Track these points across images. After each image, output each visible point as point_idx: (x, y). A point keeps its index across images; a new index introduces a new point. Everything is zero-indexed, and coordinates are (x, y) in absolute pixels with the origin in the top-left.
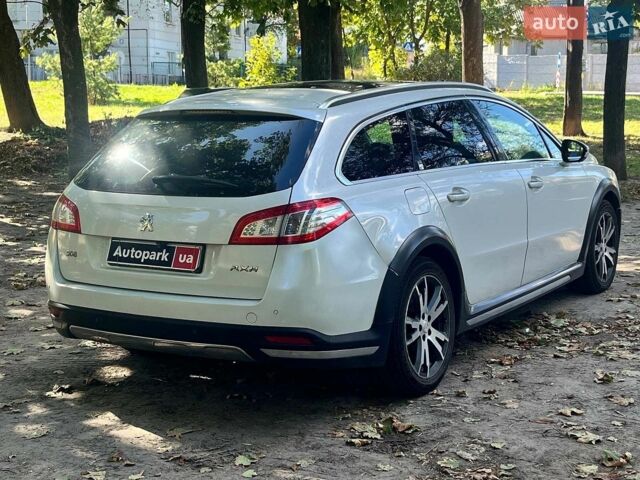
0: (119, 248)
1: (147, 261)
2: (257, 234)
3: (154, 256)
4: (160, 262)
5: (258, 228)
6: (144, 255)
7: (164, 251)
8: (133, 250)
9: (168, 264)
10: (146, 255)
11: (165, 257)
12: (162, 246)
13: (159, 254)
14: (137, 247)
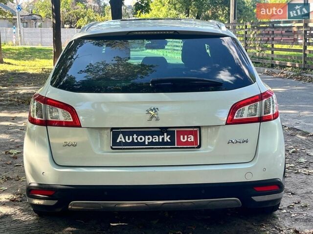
0: (121, 136)
2: (245, 116)
3: (156, 139)
4: (163, 143)
5: (246, 112)
6: (147, 139)
7: (165, 134)
8: (135, 136)
10: (149, 139)
12: (163, 130)
13: (161, 137)
14: (138, 133)
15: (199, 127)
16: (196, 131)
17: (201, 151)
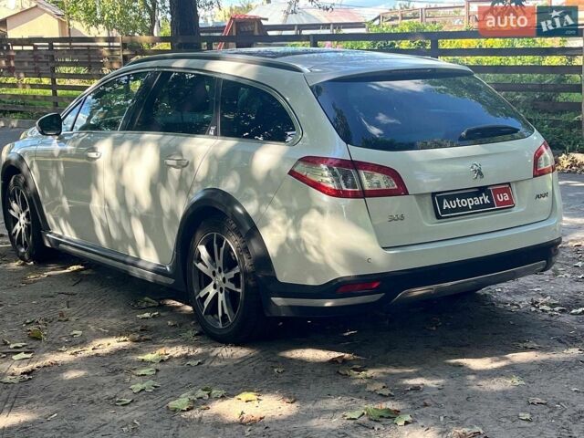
0: (445, 201)
1: (475, 207)
2: (544, 166)
3: (478, 201)
6: (469, 202)
7: (484, 195)
8: (458, 201)
9: (492, 205)
10: (471, 202)
11: (486, 200)
13: (481, 198)
14: (461, 196)
15: (509, 183)
16: (506, 187)
17: (515, 210)
